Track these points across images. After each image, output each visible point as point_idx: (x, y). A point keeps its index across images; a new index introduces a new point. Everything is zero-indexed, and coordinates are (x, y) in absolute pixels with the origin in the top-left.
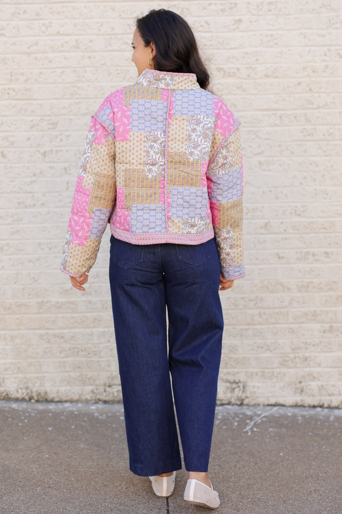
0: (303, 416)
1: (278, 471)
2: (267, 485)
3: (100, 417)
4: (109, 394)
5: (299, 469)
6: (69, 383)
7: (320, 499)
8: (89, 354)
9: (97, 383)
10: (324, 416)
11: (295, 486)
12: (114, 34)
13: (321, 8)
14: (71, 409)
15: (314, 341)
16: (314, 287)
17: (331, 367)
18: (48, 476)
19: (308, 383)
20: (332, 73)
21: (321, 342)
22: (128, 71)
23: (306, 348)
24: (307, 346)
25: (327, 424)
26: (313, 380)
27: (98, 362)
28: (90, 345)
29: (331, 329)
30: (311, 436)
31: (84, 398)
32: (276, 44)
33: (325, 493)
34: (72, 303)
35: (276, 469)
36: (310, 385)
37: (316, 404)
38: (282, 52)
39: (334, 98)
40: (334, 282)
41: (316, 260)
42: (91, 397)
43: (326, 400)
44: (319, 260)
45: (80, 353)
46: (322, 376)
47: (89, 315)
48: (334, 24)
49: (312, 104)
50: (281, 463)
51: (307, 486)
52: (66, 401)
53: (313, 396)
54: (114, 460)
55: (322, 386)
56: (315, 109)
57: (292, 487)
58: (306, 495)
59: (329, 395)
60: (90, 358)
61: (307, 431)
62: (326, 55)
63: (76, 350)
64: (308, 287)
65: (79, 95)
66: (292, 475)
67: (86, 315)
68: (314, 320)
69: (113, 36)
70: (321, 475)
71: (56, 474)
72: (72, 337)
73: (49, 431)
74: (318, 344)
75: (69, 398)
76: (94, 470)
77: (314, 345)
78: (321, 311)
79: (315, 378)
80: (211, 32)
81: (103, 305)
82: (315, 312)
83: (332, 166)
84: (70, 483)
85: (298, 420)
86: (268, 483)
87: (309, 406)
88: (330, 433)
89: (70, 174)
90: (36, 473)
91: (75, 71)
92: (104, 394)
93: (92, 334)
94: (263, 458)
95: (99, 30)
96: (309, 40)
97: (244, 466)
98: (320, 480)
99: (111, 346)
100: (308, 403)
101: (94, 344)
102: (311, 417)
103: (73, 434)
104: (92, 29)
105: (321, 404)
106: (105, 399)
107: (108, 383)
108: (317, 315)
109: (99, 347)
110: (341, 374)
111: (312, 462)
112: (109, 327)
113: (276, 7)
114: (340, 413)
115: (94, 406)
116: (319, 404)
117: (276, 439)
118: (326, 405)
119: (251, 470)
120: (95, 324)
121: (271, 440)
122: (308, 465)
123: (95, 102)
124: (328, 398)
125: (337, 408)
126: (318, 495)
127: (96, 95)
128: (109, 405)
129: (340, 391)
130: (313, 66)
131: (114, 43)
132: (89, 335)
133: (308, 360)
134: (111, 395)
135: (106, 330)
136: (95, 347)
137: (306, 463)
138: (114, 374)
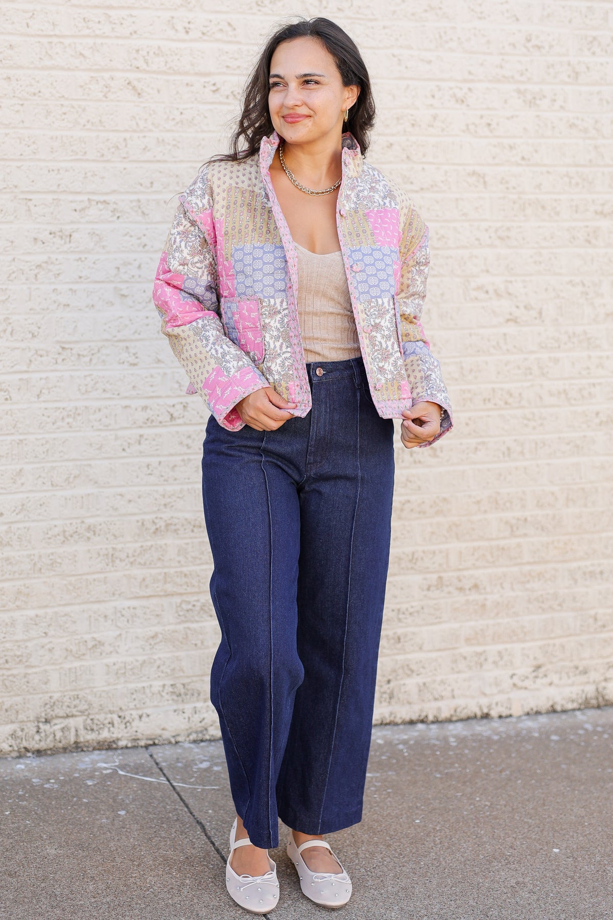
0: (405, 742)
1: (434, 854)
3: (47, 786)
4: (47, 736)
5: (465, 846)
7: (538, 900)
8: (7, 662)
9: (21, 717)
10: (437, 739)
11: (481, 881)
13: (426, 11)
15: (412, 607)
16: (412, 510)
17: (439, 650)
19: (402, 682)
20: (443, 130)
21: (422, 608)
22: (84, 110)
23: (400, 620)
24: (401, 616)
25: (451, 753)
26: (408, 676)
27: (26, 675)
28: (8, 645)
29: (440, 583)
30: (441, 778)
33: (537, 886)
35: (430, 852)
36: (404, 685)
37: (415, 717)
39: (446, 173)
40: (445, 500)
41: (415, 462)
42: (11, 746)
43: (430, 710)
44: (420, 462)
46: (423, 667)
47: (5, 585)
48: (447, 42)
49: (412, 183)
50: (428, 839)
51: (500, 878)
53: (409, 703)
54: (132, 873)
55: (424, 684)
56: (417, 192)
57: (478, 884)
58: (509, 895)
59: (436, 699)
60: (8, 669)
61: (428, 770)
62: (433, 96)
66: (463, 859)
68: (412, 568)
69: (55, 40)
70: (509, 854)
74: (418, 612)
77: (411, 614)
78: (424, 552)
79: (412, 671)
80: (239, 43)
81: (35, 564)
82: (413, 554)
83: (442, 295)
85: (402, 751)
87: (404, 723)
88: (468, 771)
92: (37, 737)
93: (13, 624)
94: (392, 833)
95: (28, 25)
96: (407, 68)
97: (372, 854)
98: (514, 864)
99: (50, 643)
100: (401, 718)
101: (17, 641)
102: (417, 743)
103: (18, 828)
104: (13, 23)
105: (422, 718)
106: (37, 747)
107: (43, 715)
108: (417, 559)
109: (26, 647)
110: (455, 661)
111: (476, 829)
112: (46, 606)
113: (352, 5)
114: (457, 729)
115: (21, 764)
116: (420, 716)
117: (389, 793)
118: (431, 718)
119: (388, 860)
120: (18, 603)
121: (383, 797)
122: (475, 837)
123: (19, 167)
124: (435, 705)
125: (449, 721)
126: (529, 893)
127: (21, 155)
128: (50, 759)
129: (453, 690)
130: (412, 115)
131: (57, 53)
132: (7, 624)
133: (402, 640)
134: (51, 737)
135: (41, 612)
136: (19, 646)
137: (469, 834)
138: (56, 696)
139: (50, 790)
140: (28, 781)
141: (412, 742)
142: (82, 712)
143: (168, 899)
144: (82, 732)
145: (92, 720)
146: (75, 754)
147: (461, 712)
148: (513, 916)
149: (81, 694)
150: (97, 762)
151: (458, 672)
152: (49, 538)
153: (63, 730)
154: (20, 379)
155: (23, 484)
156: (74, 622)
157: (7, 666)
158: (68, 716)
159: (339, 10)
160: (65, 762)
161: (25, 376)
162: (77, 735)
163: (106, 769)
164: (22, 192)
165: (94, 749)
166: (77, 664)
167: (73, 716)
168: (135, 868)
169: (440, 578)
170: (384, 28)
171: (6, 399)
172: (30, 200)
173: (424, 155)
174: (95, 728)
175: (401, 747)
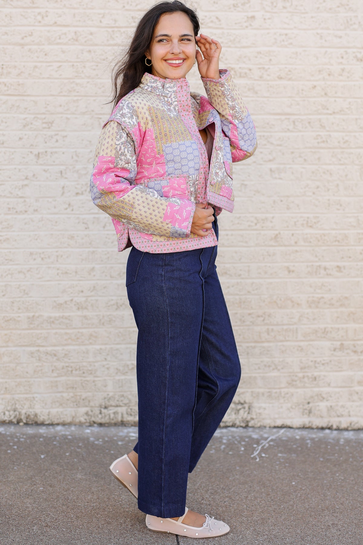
0: (312, 439)
1: (292, 502)
2: (282, 520)
3: (96, 442)
4: (105, 416)
5: (314, 500)
6: (61, 405)
7: (339, 535)
8: (84, 373)
9: (92, 404)
10: (333, 439)
11: (311, 520)
12: (117, 27)
13: (338, 7)
14: (63, 433)
15: (324, 360)
16: (325, 303)
17: (341, 387)
18: (44, 513)
19: (317, 404)
20: (348, 77)
21: (331, 361)
23: (316, 367)
24: (317, 365)
25: (337, 448)
26: (321, 401)
27: (94, 381)
28: (85, 364)
29: (342, 347)
30: (322, 461)
31: (77, 420)
32: (291, 44)
33: (344, 527)
34: (66, 318)
35: (290, 501)
36: (318, 406)
37: (325, 425)
38: (297, 53)
39: (350, 103)
40: (346, 298)
41: (327, 275)
42: (86, 420)
43: (335, 422)
44: (330, 275)
45: (74, 372)
46: (331, 396)
47: (84, 331)
48: (351, 25)
49: (328, 109)
50: (294, 494)
51: (324, 520)
52: (58, 424)
53: (322, 417)
54: (115, 493)
55: (331, 406)
56: (331, 114)
57: (308, 522)
58: (324, 530)
59: (338, 416)
60: (84, 377)
61: (317, 456)
62: (342, 58)
63: (70, 369)
64: (319, 302)
65: (78, 92)
66: (308, 507)
67: (81, 331)
68: (324, 337)
69: (116, 29)
70: (338, 507)
72: (66, 355)
73: (41, 459)
74: (328, 363)
75: (61, 421)
77: (323, 364)
78: (332, 328)
79: (324, 398)
80: (222, 28)
81: (100, 320)
82: (325, 329)
83: (346, 176)
85: (308, 444)
86: (283, 518)
87: (318, 428)
88: (341, 459)
89: (66, 178)
91: (73, 65)
92: (100, 416)
93: (87, 352)
94: (275, 488)
95: (101, 22)
96: (326, 41)
97: (256, 498)
98: (337, 513)
99: (108, 364)
100: (316, 425)
101: (89, 362)
102: (320, 440)
103: (68, 463)
104: (92, 21)
105: (329, 426)
106: (100, 421)
107: (103, 404)
108: (327, 332)
109: (95, 366)
110: (351, 395)
111: (326, 491)
112: (106, 344)
113: (292, 5)
114: (350, 435)
115: (88, 429)
116: (328, 425)
117: (286, 466)
118: (335, 427)
119: (263, 502)
120: (91, 341)
121: (281, 468)
122: (323, 496)
123: (95, 100)
124: (337, 419)
125: (346, 429)
126: (337, 530)
127: (96, 93)
128: (105, 428)
129: (349, 412)
130: (328, 69)
131: (117, 37)
132: (84, 352)
133: (317, 379)
134: (107, 417)
135: (103, 347)
136: (91, 365)
137: (320, 493)
138: (111, 394)
139: (97, 445)
140: (88, 439)
141: (317, 440)
142: (126, 404)
143: (127, 508)
144: (125, 416)
145: (131, 409)
146: (120, 428)
147: (354, 425)
148: (319, 542)
149: (125, 394)
150: (130, 432)
151: (353, 401)
152: (109, 306)
153: (114, 413)
154: (94, 218)
155: (94, 276)
156: (122, 354)
157: (84, 375)
158: (117, 406)
159: (284, 8)
160: (113, 430)
161: (96, 216)
162: (122, 417)
163: (133, 437)
164: (96, 114)
165: (132, 426)
166: (123, 377)
167: (120, 406)
168: (119, 490)
169: (342, 344)
170: (312, 17)
171: (86, 228)
172: (100, 118)
173: (336, 93)
174: (133, 414)
175: (309, 441)
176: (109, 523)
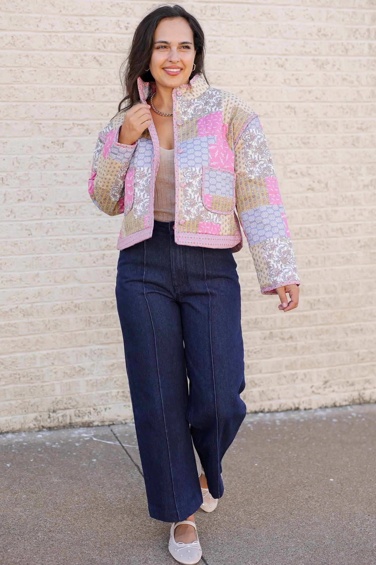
1: (264, 482)
2: (263, 498)
3: (54, 446)
4: (54, 420)
5: (281, 477)
6: (10, 413)
7: (320, 506)
8: (32, 379)
9: (40, 409)
10: (270, 421)
11: (289, 496)
12: (54, 32)
13: (261, 15)
14: (17, 440)
15: (256, 349)
16: (255, 295)
17: (271, 373)
18: (41, 519)
19: (250, 390)
20: (271, 82)
21: (261, 349)
22: (70, 73)
24: (250, 354)
25: (277, 429)
26: (254, 387)
27: (42, 386)
28: (32, 370)
29: (271, 335)
30: (271, 442)
31: (27, 427)
32: (220, 50)
33: (320, 498)
34: (12, 326)
35: (262, 481)
36: (252, 392)
37: (257, 410)
38: (225, 59)
39: (273, 107)
42: (34, 425)
43: (266, 405)
45: (22, 379)
46: (262, 382)
47: (30, 337)
48: (273, 33)
50: (261, 474)
51: (300, 494)
52: (7, 432)
53: (255, 402)
54: (99, 492)
55: (263, 391)
57: (288, 498)
58: (304, 503)
59: (269, 400)
60: (32, 383)
61: (264, 437)
62: (266, 64)
63: (18, 376)
64: (250, 295)
65: (17, 97)
66: (280, 485)
67: (27, 337)
68: (256, 327)
69: (53, 34)
70: (306, 482)
71: (48, 515)
72: (13, 362)
73: (8, 468)
74: (259, 351)
75: (10, 429)
76: (85, 505)
77: (255, 353)
78: (262, 318)
79: (256, 384)
81: (46, 325)
82: (256, 319)
84: (69, 523)
85: (249, 427)
86: (264, 496)
88: (285, 438)
89: (7, 185)
90: (25, 517)
91: (11, 70)
92: (49, 420)
93: (34, 358)
94: (242, 471)
95: (38, 26)
96: (250, 48)
97: (230, 482)
98: (308, 487)
99: (55, 368)
100: (250, 410)
101: (37, 368)
102: (259, 423)
103: (37, 468)
104: (29, 25)
106: (49, 425)
107: (52, 408)
108: (258, 322)
109: (42, 371)
110: (280, 379)
111: (288, 469)
112: (53, 349)
113: (219, 12)
114: (281, 416)
115: (40, 434)
116: (260, 409)
117: (241, 450)
118: (266, 410)
119: (239, 485)
120: (37, 347)
121: (238, 452)
122: (287, 473)
123: (34, 106)
124: (269, 403)
125: (277, 411)
126: (315, 502)
127: (35, 99)
128: (56, 432)
129: (279, 395)
130: (254, 74)
131: (54, 42)
132: (31, 359)
133: (250, 367)
134: (56, 420)
135: (50, 352)
136: (38, 371)
137: (284, 471)
138: (59, 398)
139: (56, 448)
140: (44, 443)
141: (255, 423)
142: (73, 407)
143: (118, 505)
144: (73, 417)
145: (79, 411)
146: (70, 429)
147: (283, 407)
148: (306, 514)
149: (73, 396)
150: (82, 433)
151: (282, 385)
152: (54, 311)
153: (63, 416)
154: (37, 224)
155: (39, 282)
156: (68, 357)
157: (32, 381)
158: (65, 409)
159: (212, 15)
160: (64, 434)
161: (39, 222)
162: (71, 419)
163: (86, 437)
164: (36, 119)
165: (80, 427)
166: (70, 380)
167: (68, 409)
168: (100, 489)
169: (271, 333)
170: (238, 25)
171: (29, 235)
172: (41, 124)
173: (261, 97)
174: (81, 415)
175: (249, 425)
176: (109, 521)
